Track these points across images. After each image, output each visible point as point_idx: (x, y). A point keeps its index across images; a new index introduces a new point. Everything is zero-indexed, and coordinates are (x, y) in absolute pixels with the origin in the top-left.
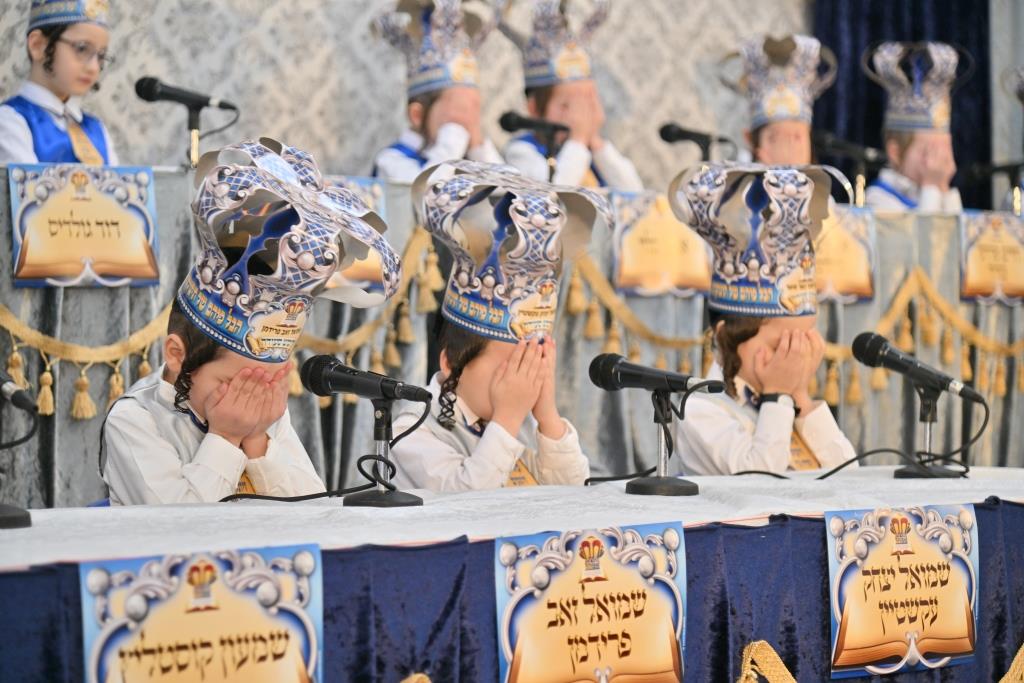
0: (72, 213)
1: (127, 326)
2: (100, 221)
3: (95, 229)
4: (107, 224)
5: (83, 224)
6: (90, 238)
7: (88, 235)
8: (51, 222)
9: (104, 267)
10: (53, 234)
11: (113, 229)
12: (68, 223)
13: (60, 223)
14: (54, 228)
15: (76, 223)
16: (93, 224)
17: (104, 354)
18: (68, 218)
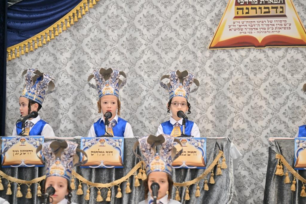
0: (99, 150)
1: (114, 178)
2: (107, 151)
3: (105, 153)
4: (109, 152)
5: (102, 152)
6: (104, 156)
7: (103, 155)
8: (92, 152)
9: (107, 163)
10: (92, 155)
11: (111, 153)
12: (97, 152)
13: (95, 152)
14: (93, 153)
15: (99, 152)
16: (105, 152)
17: (107, 185)
18: (97, 151)
